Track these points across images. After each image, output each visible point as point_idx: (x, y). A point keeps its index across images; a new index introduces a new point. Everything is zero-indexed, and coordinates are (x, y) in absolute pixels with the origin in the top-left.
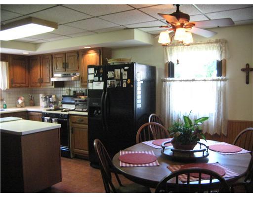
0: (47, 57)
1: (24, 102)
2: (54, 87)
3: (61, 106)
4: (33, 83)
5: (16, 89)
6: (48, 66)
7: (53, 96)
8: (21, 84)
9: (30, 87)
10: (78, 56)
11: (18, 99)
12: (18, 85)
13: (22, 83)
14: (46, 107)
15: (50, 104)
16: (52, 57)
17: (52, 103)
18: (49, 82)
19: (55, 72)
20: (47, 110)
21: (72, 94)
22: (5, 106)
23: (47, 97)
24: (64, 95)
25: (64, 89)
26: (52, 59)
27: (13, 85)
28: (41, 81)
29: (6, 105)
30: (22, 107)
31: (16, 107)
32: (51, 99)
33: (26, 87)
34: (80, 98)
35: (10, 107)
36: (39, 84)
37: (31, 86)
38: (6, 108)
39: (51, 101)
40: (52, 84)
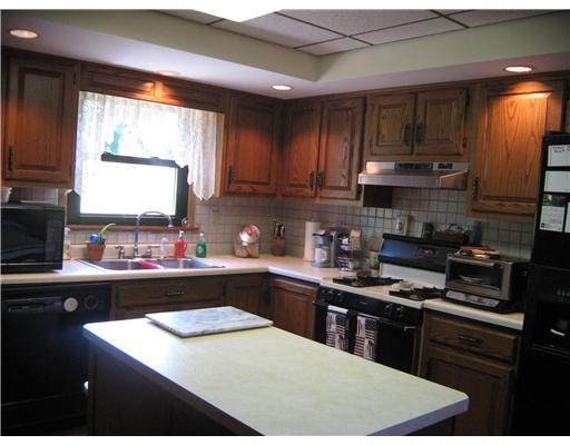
0: (348, 104)
1: (259, 241)
2: (361, 203)
3: (377, 268)
4: (292, 185)
5: (237, 200)
6: (348, 135)
7: (355, 234)
8: (256, 187)
9: (279, 197)
10: (467, 104)
11: (242, 231)
12: (246, 188)
13: (258, 183)
14: (326, 265)
15: (341, 259)
16: (365, 105)
17: (348, 254)
18: (348, 188)
19: (372, 154)
20: (335, 280)
21: (418, 232)
22: (201, 250)
23: (333, 234)
24: (387, 232)
25: (388, 212)
26: (365, 111)
27: (233, 188)
28: (320, 181)
29: (204, 247)
30: (249, 256)
31: (233, 253)
32: (345, 241)
33: (267, 195)
34: (470, 254)
35: (217, 254)
36: (308, 191)
37: (283, 196)
38: (203, 255)
39: (346, 249)
40: (359, 192)
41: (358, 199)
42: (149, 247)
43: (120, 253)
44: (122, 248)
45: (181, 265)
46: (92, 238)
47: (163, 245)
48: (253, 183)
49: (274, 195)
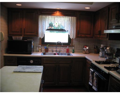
7: (108, 48)
13: (87, 34)
16: (109, 9)
18: (105, 35)
23: (104, 48)
27: (79, 35)
29: (74, 50)
32: (106, 50)
36: (98, 36)
37: (95, 37)
39: (106, 52)
40: (107, 36)
41: (107, 38)
42: (60, 50)
43: (52, 51)
44: (53, 50)
45: (67, 54)
46: (45, 47)
47: (63, 50)
48: (85, 34)
49: (93, 37)
